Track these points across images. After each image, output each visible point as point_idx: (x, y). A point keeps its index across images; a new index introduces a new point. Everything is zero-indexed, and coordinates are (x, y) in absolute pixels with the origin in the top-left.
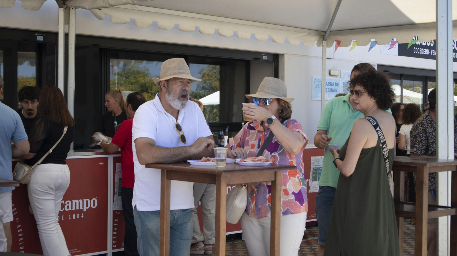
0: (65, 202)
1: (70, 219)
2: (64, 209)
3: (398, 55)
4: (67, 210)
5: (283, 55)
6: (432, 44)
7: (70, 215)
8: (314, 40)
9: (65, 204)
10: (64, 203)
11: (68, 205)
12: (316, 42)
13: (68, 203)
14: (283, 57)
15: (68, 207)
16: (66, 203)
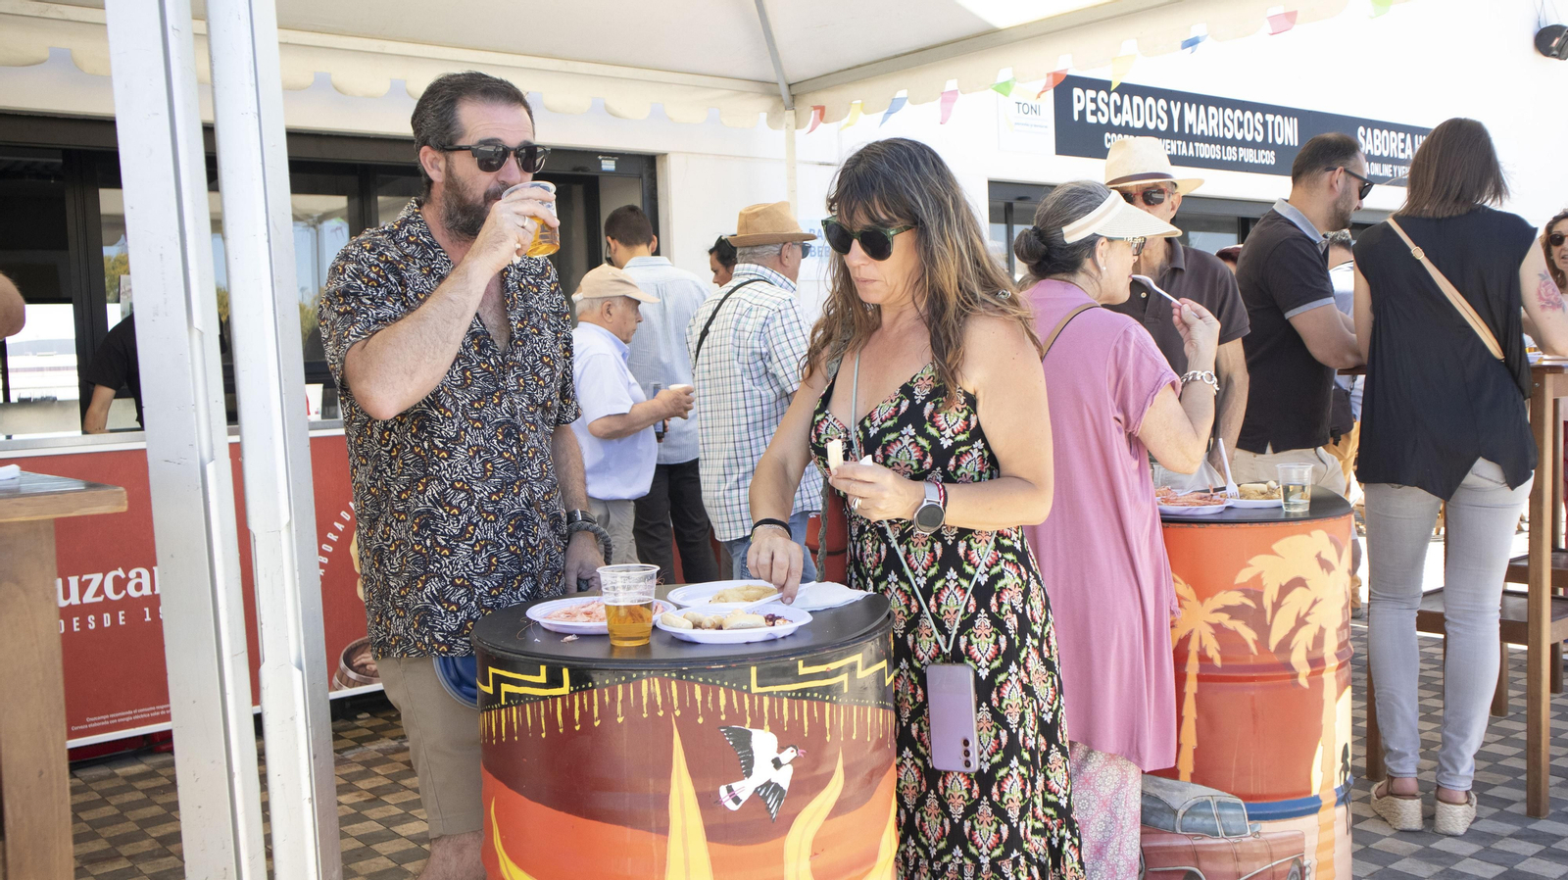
0: (126, 573)
1: (148, 619)
2: (124, 592)
3: (1058, 152)
4: (133, 593)
5: (665, 155)
6: (1162, 122)
7: (147, 610)
8: (756, 111)
9: (128, 579)
10: (123, 576)
11: (139, 580)
12: (764, 116)
13: (139, 575)
14: (666, 161)
15: (139, 587)
16: (132, 574)
